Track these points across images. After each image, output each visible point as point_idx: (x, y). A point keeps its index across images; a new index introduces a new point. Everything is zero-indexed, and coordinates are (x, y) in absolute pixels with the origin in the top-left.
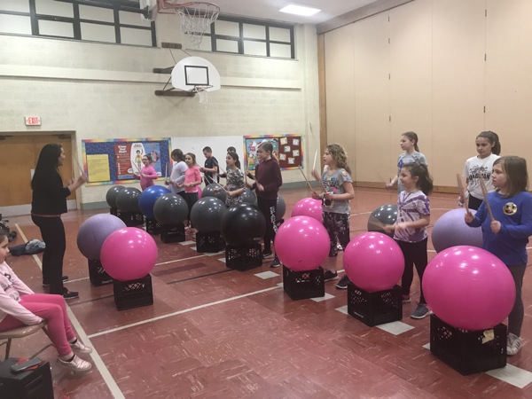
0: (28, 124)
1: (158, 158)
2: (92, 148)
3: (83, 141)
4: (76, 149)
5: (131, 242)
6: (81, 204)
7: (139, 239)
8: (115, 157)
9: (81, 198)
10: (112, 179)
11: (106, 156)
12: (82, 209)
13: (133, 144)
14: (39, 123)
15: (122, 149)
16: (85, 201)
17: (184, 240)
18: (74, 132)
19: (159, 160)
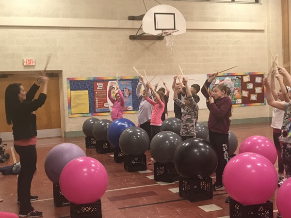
0: (25, 64)
1: (130, 94)
2: (76, 85)
3: (68, 79)
4: (62, 85)
6: (65, 132)
8: (94, 92)
9: (65, 127)
10: (91, 111)
11: (87, 91)
12: (65, 137)
13: (110, 82)
14: (34, 64)
15: (100, 86)
16: (68, 130)
18: (61, 71)
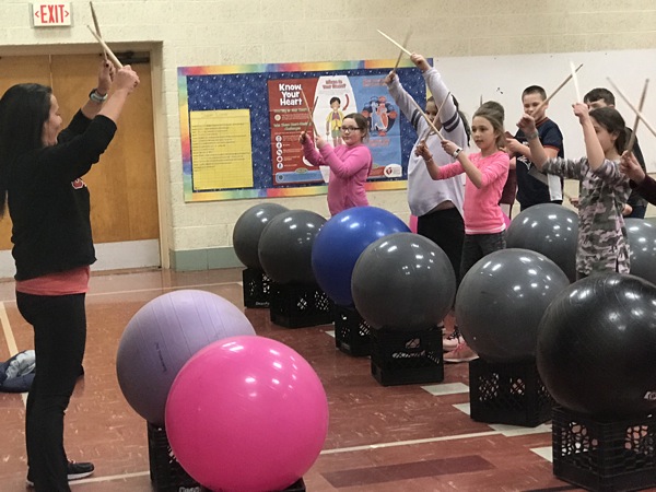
0: (38, 22)
1: (391, 122)
2: (207, 91)
3: (182, 70)
4: (162, 93)
5: (250, 380)
6: (173, 254)
7: (275, 373)
8: (270, 116)
9: (172, 234)
10: (258, 182)
11: (246, 112)
12: (173, 268)
13: (322, 80)
14: (67, 22)
15: (289, 94)
16: (182, 245)
17: (439, 378)
18: (158, 46)
19: (396, 128)
